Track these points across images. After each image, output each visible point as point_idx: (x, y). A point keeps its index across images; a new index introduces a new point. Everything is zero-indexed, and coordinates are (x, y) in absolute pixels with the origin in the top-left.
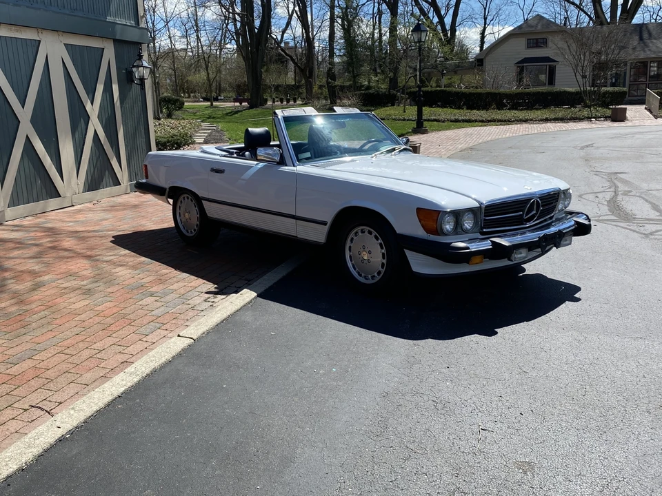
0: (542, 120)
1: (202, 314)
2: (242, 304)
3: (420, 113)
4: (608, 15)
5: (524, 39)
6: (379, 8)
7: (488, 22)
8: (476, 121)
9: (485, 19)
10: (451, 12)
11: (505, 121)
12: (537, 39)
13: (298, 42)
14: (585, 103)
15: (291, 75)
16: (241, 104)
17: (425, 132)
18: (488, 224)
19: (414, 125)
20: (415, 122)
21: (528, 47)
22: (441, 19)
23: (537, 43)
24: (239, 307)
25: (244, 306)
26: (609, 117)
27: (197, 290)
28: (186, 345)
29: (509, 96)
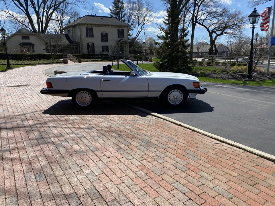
0: (44, 64)
3: (8, 62)
4: (38, 31)
5: (21, 36)
8: (24, 64)
11: (34, 64)
14: (52, 58)
17: (12, 69)
19: (6, 66)
20: (7, 65)
21: (23, 39)
26: (63, 62)
29: (28, 56)
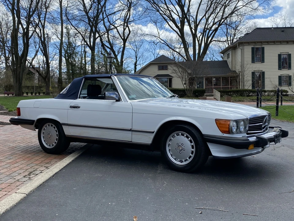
1: (25, 183)
2: (49, 177)
4: (192, 58)
5: (157, 66)
6: (84, 50)
7: (138, 59)
9: (136, 57)
10: (120, 54)
12: (163, 66)
13: (41, 65)
15: (36, 81)
16: (8, 95)
18: (251, 129)
21: (159, 70)
22: (116, 56)
23: (163, 68)
24: (48, 178)
25: (50, 178)
27: (16, 172)
28: (23, 197)
